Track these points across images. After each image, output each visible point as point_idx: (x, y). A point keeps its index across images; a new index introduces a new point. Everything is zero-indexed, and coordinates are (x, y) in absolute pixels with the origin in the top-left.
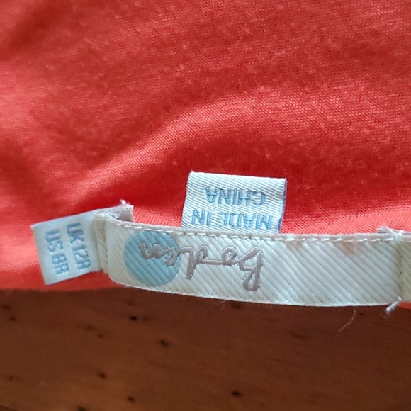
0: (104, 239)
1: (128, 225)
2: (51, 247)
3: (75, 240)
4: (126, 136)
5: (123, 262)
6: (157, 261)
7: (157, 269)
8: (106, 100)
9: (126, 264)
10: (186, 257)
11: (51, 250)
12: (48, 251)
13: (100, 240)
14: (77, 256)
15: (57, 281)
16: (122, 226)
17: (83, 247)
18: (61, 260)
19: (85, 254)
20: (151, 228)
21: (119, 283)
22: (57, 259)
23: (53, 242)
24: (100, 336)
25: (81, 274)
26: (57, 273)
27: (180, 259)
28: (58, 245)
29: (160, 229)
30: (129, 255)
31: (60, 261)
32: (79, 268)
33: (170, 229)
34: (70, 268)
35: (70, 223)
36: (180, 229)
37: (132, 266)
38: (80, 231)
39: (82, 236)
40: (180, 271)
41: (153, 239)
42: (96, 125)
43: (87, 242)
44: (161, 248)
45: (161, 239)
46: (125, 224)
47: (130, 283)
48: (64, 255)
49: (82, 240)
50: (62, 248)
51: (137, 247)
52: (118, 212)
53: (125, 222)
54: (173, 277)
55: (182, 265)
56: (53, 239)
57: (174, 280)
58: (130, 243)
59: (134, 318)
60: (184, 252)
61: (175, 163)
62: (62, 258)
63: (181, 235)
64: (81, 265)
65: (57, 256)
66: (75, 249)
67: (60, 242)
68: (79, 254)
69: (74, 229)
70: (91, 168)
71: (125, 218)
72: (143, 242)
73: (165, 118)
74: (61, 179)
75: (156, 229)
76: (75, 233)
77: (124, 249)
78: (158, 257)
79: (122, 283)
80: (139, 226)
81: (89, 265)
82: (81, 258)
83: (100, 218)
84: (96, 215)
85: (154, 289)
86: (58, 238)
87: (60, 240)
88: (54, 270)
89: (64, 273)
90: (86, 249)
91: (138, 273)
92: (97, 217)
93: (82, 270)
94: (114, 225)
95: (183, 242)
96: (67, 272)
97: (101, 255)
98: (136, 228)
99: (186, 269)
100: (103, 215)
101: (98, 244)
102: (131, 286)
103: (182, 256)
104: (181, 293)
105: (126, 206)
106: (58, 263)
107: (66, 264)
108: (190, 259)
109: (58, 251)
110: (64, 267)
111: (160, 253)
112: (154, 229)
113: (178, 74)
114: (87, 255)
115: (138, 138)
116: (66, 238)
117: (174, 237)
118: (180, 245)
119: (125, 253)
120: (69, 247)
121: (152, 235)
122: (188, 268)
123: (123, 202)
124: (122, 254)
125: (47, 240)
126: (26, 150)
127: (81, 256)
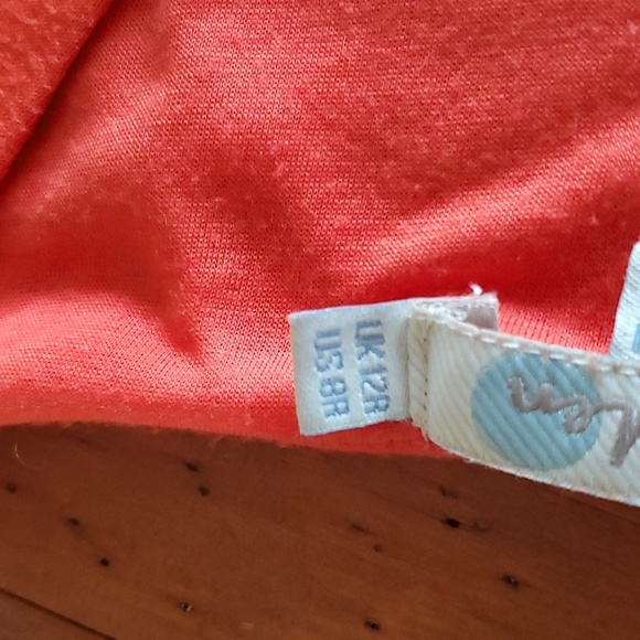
0: (426, 358)
1: (490, 337)
2: (322, 362)
3: (366, 352)
4: (488, 156)
5: (468, 411)
6: (547, 419)
7: (543, 435)
8: (455, 82)
9: (475, 415)
10: (613, 418)
11: (321, 369)
12: (315, 369)
13: (415, 360)
14: (367, 385)
15: (325, 431)
16: (477, 338)
17: (380, 369)
18: (336, 391)
19: (382, 382)
20: (540, 349)
21: (451, 451)
22: (328, 388)
23: (327, 353)
24: (377, 548)
25: (370, 422)
26: (328, 415)
27: (599, 421)
28: (336, 359)
29: (561, 353)
30: (485, 397)
31: (334, 391)
32: (368, 411)
33: (582, 357)
34: (350, 407)
35: (361, 319)
36: (606, 359)
37: (488, 423)
38: (379, 338)
39: (381, 348)
40: (597, 446)
41: (542, 373)
42: (427, 130)
43: (391, 361)
44: (557, 393)
45: (559, 374)
46: (484, 335)
47: (477, 455)
48: (342, 382)
49: (381, 354)
50: (341, 366)
51: (505, 386)
52: (464, 309)
53: (484, 331)
54: (579, 456)
55: (602, 434)
56: (328, 347)
57: (580, 464)
58: (490, 375)
59: (453, 523)
60: (610, 408)
61: (594, 220)
62: (339, 386)
63: (607, 373)
64: (372, 404)
65: (329, 382)
66: (365, 372)
67: (339, 354)
68: (370, 382)
69: (368, 331)
70: (405, 214)
71: (483, 321)
72: (518, 375)
73: (580, 129)
74: (342, 231)
75: (550, 352)
76: (370, 339)
77: (474, 384)
78: (548, 410)
79: (459, 453)
80: (514, 342)
81: (387, 406)
82: (374, 392)
83: (425, 315)
84: (417, 308)
85: (530, 476)
86: (337, 345)
87: (339, 350)
88: (323, 409)
89: (338, 417)
90: (385, 375)
91: (499, 437)
92: (417, 313)
93: (372, 414)
94: (458, 334)
95: (611, 388)
96: (344, 416)
97: (414, 389)
98: (506, 345)
99: (610, 444)
100: (431, 310)
101: (411, 368)
102: (479, 461)
103: (605, 416)
104: (592, 493)
105: (483, 300)
106: (330, 395)
107: (346, 401)
108: (624, 425)
109: (333, 372)
110: (341, 405)
111: (554, 403)
112: (545, 353)
113: (621, 42)
114: (386, 386)
115: (515, 163)
116: (351, 347)
117: (591, 374)
118: (603, 393)
119: (475, 393)
120: (353, 367)
121: (540, 364)
122: (617, 442)
123: (477, 290)
124: (468, 393)
125: (317, 347)
126: (281, 167)
127: (374, 386)
